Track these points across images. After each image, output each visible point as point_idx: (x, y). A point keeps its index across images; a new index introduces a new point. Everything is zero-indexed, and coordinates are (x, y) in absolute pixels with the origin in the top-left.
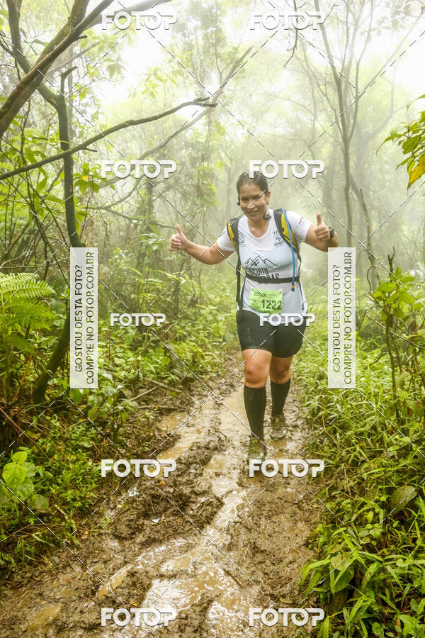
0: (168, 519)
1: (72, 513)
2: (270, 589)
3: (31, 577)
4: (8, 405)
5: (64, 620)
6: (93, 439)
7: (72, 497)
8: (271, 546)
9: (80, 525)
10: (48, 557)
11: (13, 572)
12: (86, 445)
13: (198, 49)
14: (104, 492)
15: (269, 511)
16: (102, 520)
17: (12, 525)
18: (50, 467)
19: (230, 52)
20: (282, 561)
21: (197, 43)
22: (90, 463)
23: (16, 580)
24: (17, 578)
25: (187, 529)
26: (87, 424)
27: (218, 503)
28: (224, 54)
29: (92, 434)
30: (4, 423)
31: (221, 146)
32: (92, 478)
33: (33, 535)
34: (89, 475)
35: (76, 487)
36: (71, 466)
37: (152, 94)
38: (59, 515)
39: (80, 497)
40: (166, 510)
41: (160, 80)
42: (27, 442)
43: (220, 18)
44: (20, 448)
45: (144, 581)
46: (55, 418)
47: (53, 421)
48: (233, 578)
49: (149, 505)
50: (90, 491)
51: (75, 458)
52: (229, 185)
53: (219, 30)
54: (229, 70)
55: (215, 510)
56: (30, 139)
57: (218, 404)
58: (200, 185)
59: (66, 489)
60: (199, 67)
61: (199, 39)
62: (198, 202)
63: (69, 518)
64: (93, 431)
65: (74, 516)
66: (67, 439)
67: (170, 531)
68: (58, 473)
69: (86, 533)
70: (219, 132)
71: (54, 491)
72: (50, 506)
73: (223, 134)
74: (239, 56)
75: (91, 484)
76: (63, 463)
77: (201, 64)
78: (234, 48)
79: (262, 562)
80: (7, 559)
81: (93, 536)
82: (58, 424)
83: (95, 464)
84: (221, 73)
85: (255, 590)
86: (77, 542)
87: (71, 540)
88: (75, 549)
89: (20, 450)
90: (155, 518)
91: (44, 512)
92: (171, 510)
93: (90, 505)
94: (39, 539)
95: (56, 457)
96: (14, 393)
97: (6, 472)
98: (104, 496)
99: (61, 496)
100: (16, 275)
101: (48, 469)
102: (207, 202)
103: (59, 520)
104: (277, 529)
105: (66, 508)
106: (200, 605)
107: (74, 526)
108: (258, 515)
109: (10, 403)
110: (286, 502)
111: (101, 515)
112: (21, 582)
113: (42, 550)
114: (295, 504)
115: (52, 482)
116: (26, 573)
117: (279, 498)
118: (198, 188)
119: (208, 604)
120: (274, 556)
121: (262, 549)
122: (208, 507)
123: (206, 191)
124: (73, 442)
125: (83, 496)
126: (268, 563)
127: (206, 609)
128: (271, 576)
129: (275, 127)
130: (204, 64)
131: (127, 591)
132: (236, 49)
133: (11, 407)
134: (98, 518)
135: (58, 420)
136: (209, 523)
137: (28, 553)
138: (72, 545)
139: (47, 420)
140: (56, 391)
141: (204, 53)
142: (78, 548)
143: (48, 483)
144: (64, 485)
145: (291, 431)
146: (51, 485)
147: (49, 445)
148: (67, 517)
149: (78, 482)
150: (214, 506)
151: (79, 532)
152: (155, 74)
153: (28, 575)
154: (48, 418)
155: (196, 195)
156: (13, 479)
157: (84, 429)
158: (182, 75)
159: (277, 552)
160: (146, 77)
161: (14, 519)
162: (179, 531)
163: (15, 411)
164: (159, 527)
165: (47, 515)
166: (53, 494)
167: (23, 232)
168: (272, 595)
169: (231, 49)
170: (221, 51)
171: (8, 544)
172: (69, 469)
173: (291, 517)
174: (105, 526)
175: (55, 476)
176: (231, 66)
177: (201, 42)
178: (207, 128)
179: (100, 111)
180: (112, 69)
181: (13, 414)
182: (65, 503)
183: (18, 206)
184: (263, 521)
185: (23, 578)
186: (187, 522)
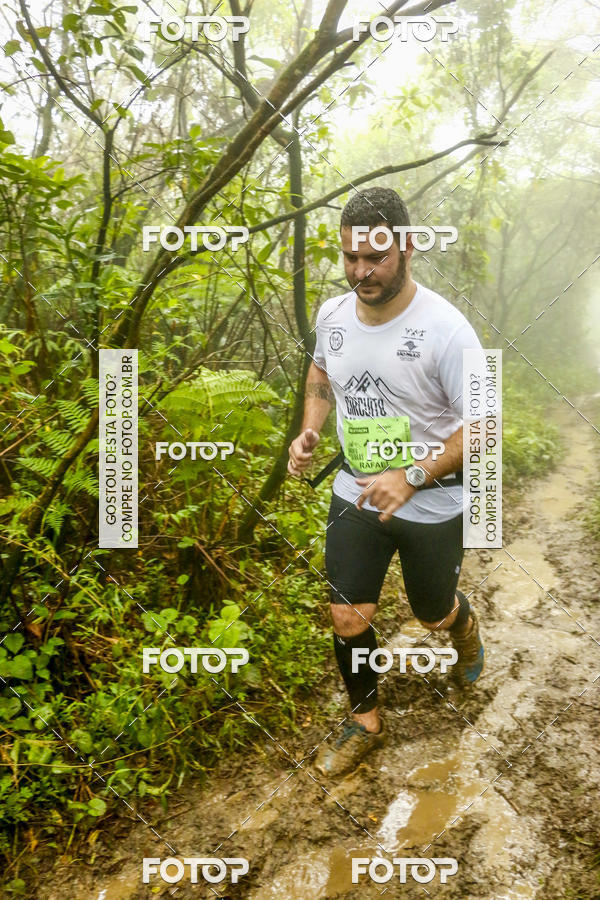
0: (417, 712)
1: (291, 691)
2: (560, 822)
3: (240, 768)
4: (209, 544)
5: (284, 825)
6: (315, 597)
7: (293, 671)
8: (562, 763)
9: (302, 708)
10: (260, 745)
11: (218, 759)
12: (308, 604)
13: (471, 57)
14: (331, 668)
15: (559, 715)
16: (329, 706)
17: (216, 700)
18: (261, 630)
19: (519, 59)
20: (577, 786)
21: (470, 49)
22: (313, 629)
23: (221, 768)
24: (223, 766)
25: (444, 727)
26: (307, 577)
27: (486, 698)
28: (508, 62)
29: (315, 590)
30: (204, 567)
31: (496, 195)
32: (317, 649)
33: (244, 715)
34: (312, 644)
35: (296, 659)
36: (290, 630)
37: (406, 124)
38: (274, 693)
39: (302, 671)
40: (413, 700)
41: (419, 104)
42: (232, 594)
43: (507, 10)
44: (225, 601)
45: (387, 790)
46: (266, 564)
47: (264, 570)
48: (508, 800)
49: (392, 691)
50: (315, 665)
51: (293, 620)
52: (504, 250)
53: (503, 28)
54: (516, 86)
55: (481, 706)
56: (253, 192)
57: (485, 562)
58: (467, 250)
59: (285, 659)
60: (471, 84)
61: (472, 41)
62: (463, 276)
63: (288, 698)
64: (317, 586)
65: (294, 696)
66: (281, 595)
67: (420, 726)
68: (272, 637)
69: (309, 719)
70: (496, 176)
71: (267, 661)
72: (263, 679)
73: (502, 179)
74: (532, 64)
75: (315, 655)
76: (278, 625)
77: (476, 77)
78: (524, 53)
79: (547, 784)
80: (211, 741)
81: (318, 724)
82: (270, 574)
83: (320, 631)
84: (503, 92)
85: (538, 821)
86: (297, 730)
87: (289, 726)
88: (295, 739)
89: (224, 605)
90: (400, 710)
91: (256, 686)
92: (422, 700)
93: (314, 684)
94: (250, 721)
95: (270, 616)
96: (218, 529)
97: (214, 630)
98: (332, 674)
99: (277, 668)
100: (228, 372)
101: (258, 631)
102: (476, 276)
103: (273, 699)
104: (570, 742)
105: (283, 684)
106: (463, 831)
107: (294, 709)
108: (542, 719)
109: (213, 542)
110: (582, 704)
111: (327, 699)
112: (228, 772)
113: (254, 734)
114: (595, 709)
115: (264, 649)
116: (234, 761)
117: (572, 699)
118: (464, 256)
119: (474, 831)
120: (566, 777)
121: (549, 765)
122: (472, 702)
123: (475, 261)
124: (290, 599)
125: (306, 670)
126: (557, 785)
127: (470, 836)
128: (562, 805)
129: (574, 165)
130: (479, 78)
131: (363, 801)
132: (527, 55)
133: (214, 547)
134: (325, 702)
135: (270, 569)
136: (473, 723)
137: (237, 736)
138: (290, 734)
139: (255, 567)
140: (267, 529)
141: (480, 62)
142: (297, 736)
143: (258, 649)
144: (281, 654)
145: (589, 607)
146: (264, 652)
147: (261, 600)
148: (285, 696)
149: (299, 651)
150: (481, 700)
151: (300, 718)
152: (413, 98)
153: (236, 764)
154: (257, 564)
155: (461, 266)
156: (222, 641)
157: (304, 582)
158: (447, 95)
159: (570, 772)
160: (399, 102)
161: (219, 692)
162: (433, 729)
163: (217, 553)
164: (406, 721)
165: (260, 691)
166: (265, 665)
167: (229, 315)
168: (563, 831)
169: (519, 55)
170: (505, 58)
171: (212, 723)
172: (286, 634)
173: (591, 726)
174: (333, 712)
175: (267, 641)
176: (519, 81)
177: (476, 47)
178: (480, 170)
179: (331, 149)
180: (353, 92)
181: (215, 556)
182: (282, 678)
183: (222, 280)
184: (549, 728)
185: (231, 767)
186: (444, 718)
